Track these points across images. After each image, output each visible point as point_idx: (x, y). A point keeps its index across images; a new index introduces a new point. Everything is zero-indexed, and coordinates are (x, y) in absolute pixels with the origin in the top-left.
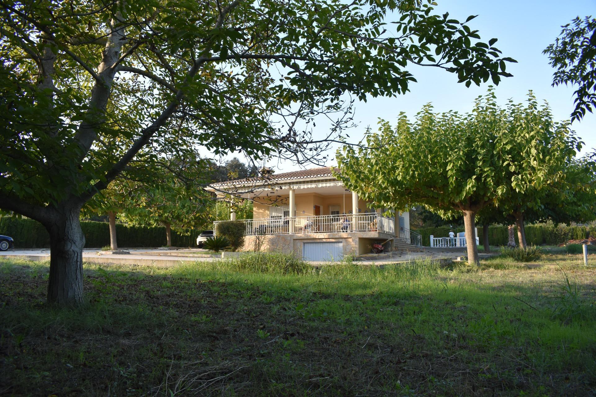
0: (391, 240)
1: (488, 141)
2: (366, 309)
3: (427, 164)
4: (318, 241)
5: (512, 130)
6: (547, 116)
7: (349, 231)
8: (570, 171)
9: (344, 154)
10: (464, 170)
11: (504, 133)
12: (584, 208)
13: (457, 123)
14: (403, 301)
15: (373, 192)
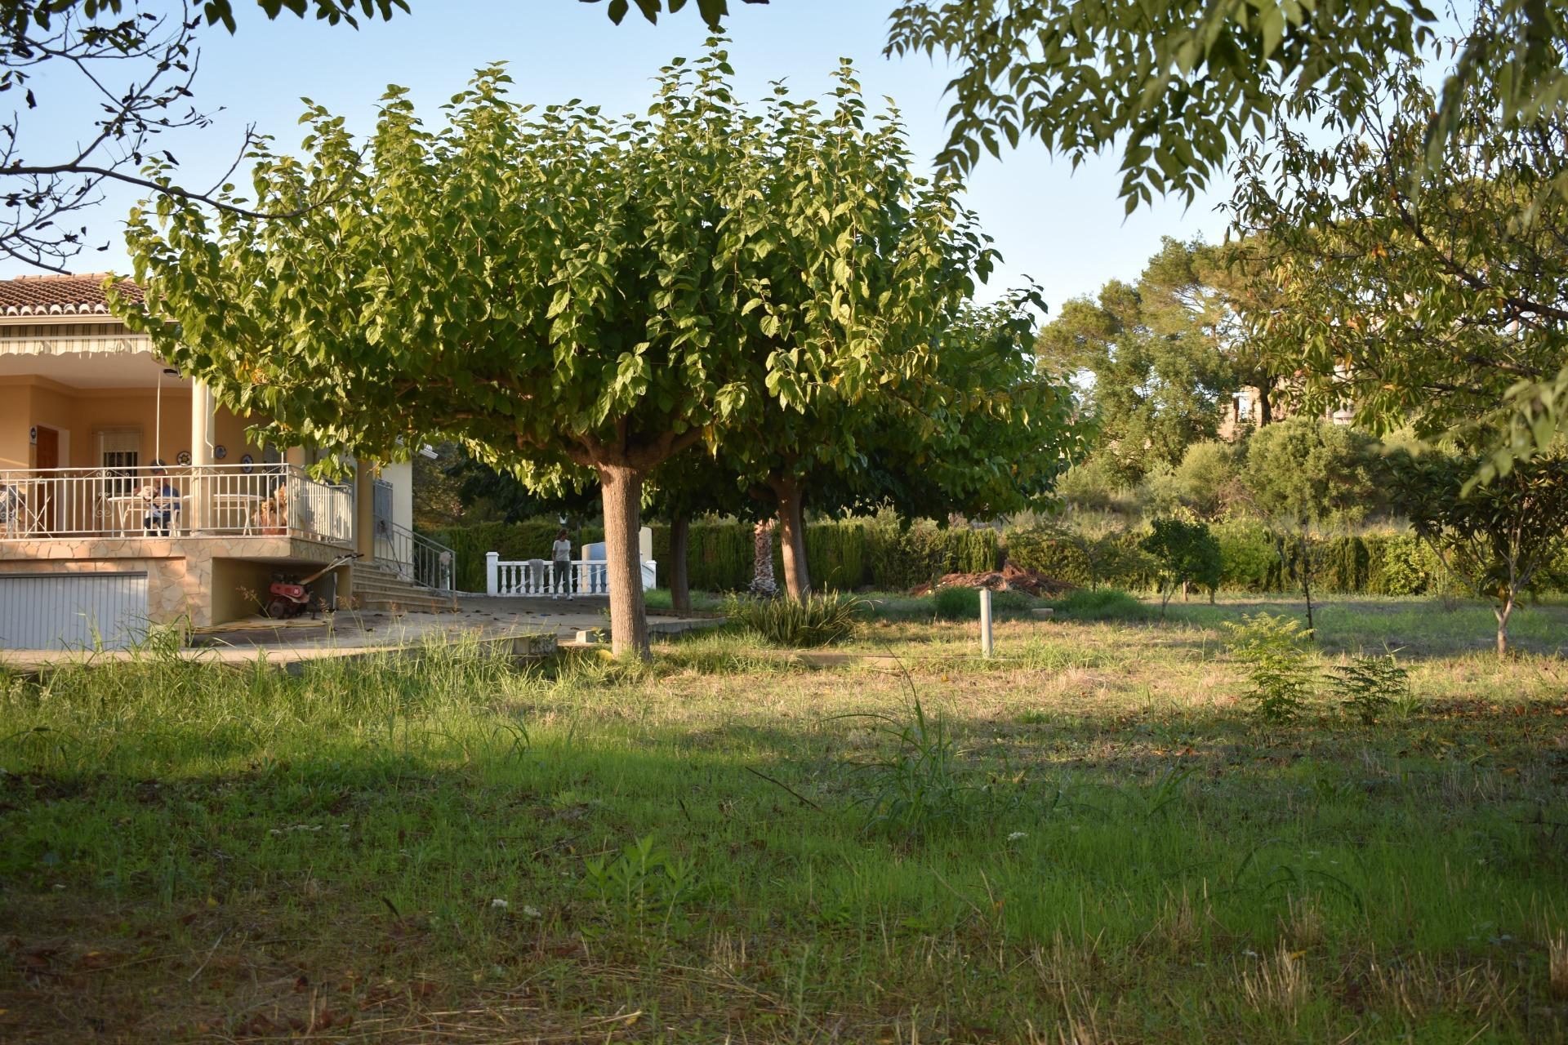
0: (338, 569)
1: (696, 221)
2: (222, 830)
3: (478, 290)
4: (48, 569)
5: (779, 191)
6: (891, 154)
7: (175, 532)
8: (954, 343)
9: (163, 228)
10: (611, 319)
11: (751, 201)
12: (990, 471)
13: (595, 147)
14: (366, 796)
15: (272, 383)
